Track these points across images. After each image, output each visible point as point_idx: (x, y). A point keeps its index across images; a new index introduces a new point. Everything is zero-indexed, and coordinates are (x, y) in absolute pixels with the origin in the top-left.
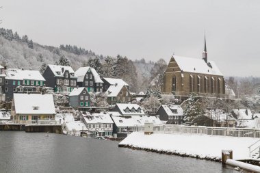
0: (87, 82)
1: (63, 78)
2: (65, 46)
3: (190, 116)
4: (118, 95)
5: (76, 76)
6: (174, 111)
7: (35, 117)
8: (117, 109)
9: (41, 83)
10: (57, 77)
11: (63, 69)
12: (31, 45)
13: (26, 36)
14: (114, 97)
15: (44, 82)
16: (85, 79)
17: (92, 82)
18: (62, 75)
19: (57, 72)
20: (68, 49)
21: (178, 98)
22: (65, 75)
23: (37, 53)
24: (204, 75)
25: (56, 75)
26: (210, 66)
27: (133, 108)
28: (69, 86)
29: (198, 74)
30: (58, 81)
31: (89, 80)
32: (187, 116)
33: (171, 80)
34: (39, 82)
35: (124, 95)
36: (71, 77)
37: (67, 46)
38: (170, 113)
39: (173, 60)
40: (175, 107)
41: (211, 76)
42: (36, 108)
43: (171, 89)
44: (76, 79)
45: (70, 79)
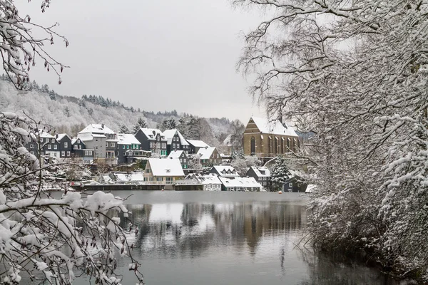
0: (174, 145)
1: (156, 142)
2: (88, 97)
3: (278, 177)
4: (211, 158)
5: (165, 140)
6: (263, 172)
7: (169, 178)
8: (214, 171)
9: (137, 146)
10: (150, 141)
11: (154, 132)
12: (53, 96)
13: (46, 85)
14: (206, 160)
15: (139, 145)
16: (173, 142)
17: (178, 145)
18: (154, 138)
19: (150, 136)
20: (92, 99)
21: (261, 159)
22: (156, 138)
23: (62, 105)
24: (281, 136)
25: (149, 138)
26: (286, 127)
27: (229, 170)
28: (161, 149)
29: (276, 135)
30: (151, 144)
31: (176, 142)
32: (275, 176)
33: (250, 141)
34: (136, 145)
35: (216, 157)
36: (162, 139)
37: (91, 96)
38: (259, 175)
39: (251, 121)
40: (263, 168)
41: (287, 136)
42: (168, 171)
43: (250, 150)
44: (166, 142)
45: (161, 142)
